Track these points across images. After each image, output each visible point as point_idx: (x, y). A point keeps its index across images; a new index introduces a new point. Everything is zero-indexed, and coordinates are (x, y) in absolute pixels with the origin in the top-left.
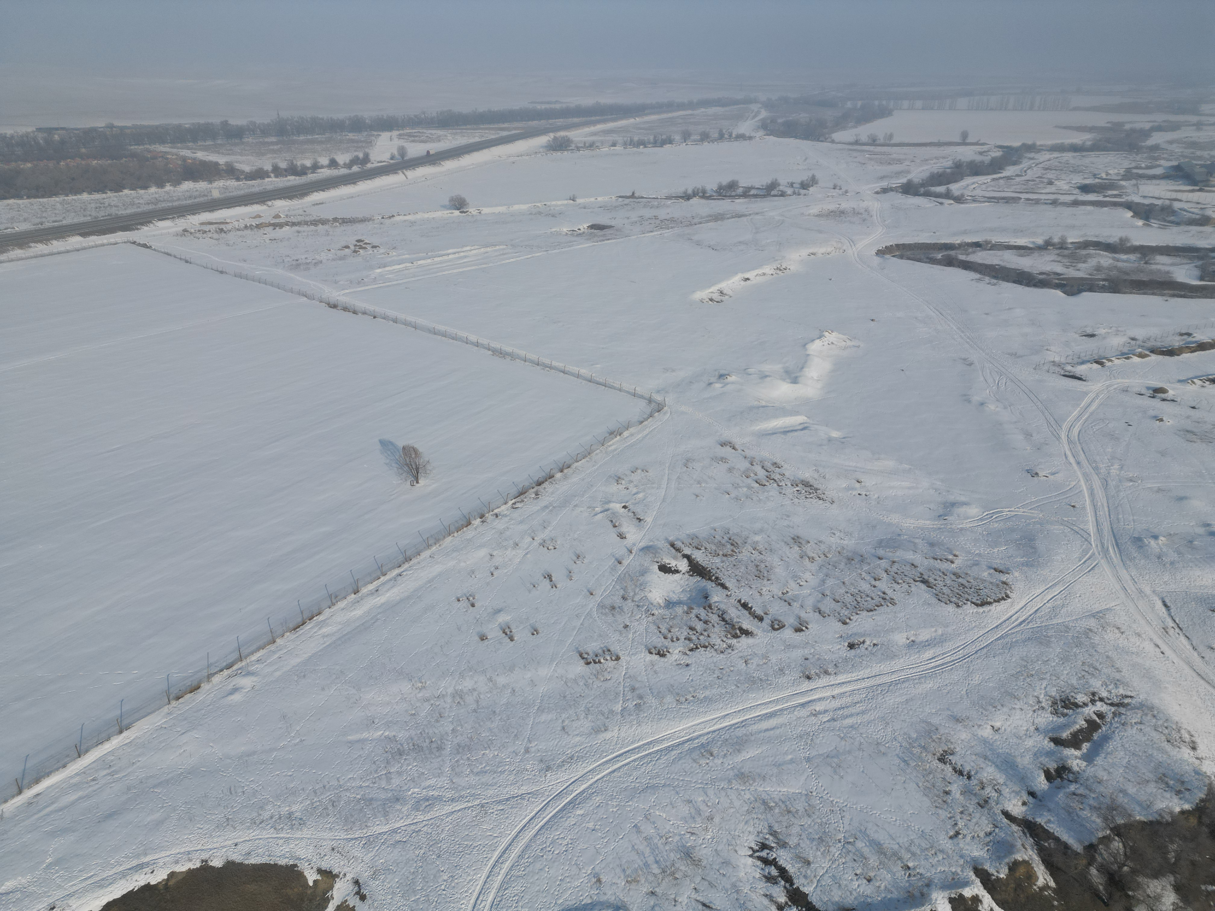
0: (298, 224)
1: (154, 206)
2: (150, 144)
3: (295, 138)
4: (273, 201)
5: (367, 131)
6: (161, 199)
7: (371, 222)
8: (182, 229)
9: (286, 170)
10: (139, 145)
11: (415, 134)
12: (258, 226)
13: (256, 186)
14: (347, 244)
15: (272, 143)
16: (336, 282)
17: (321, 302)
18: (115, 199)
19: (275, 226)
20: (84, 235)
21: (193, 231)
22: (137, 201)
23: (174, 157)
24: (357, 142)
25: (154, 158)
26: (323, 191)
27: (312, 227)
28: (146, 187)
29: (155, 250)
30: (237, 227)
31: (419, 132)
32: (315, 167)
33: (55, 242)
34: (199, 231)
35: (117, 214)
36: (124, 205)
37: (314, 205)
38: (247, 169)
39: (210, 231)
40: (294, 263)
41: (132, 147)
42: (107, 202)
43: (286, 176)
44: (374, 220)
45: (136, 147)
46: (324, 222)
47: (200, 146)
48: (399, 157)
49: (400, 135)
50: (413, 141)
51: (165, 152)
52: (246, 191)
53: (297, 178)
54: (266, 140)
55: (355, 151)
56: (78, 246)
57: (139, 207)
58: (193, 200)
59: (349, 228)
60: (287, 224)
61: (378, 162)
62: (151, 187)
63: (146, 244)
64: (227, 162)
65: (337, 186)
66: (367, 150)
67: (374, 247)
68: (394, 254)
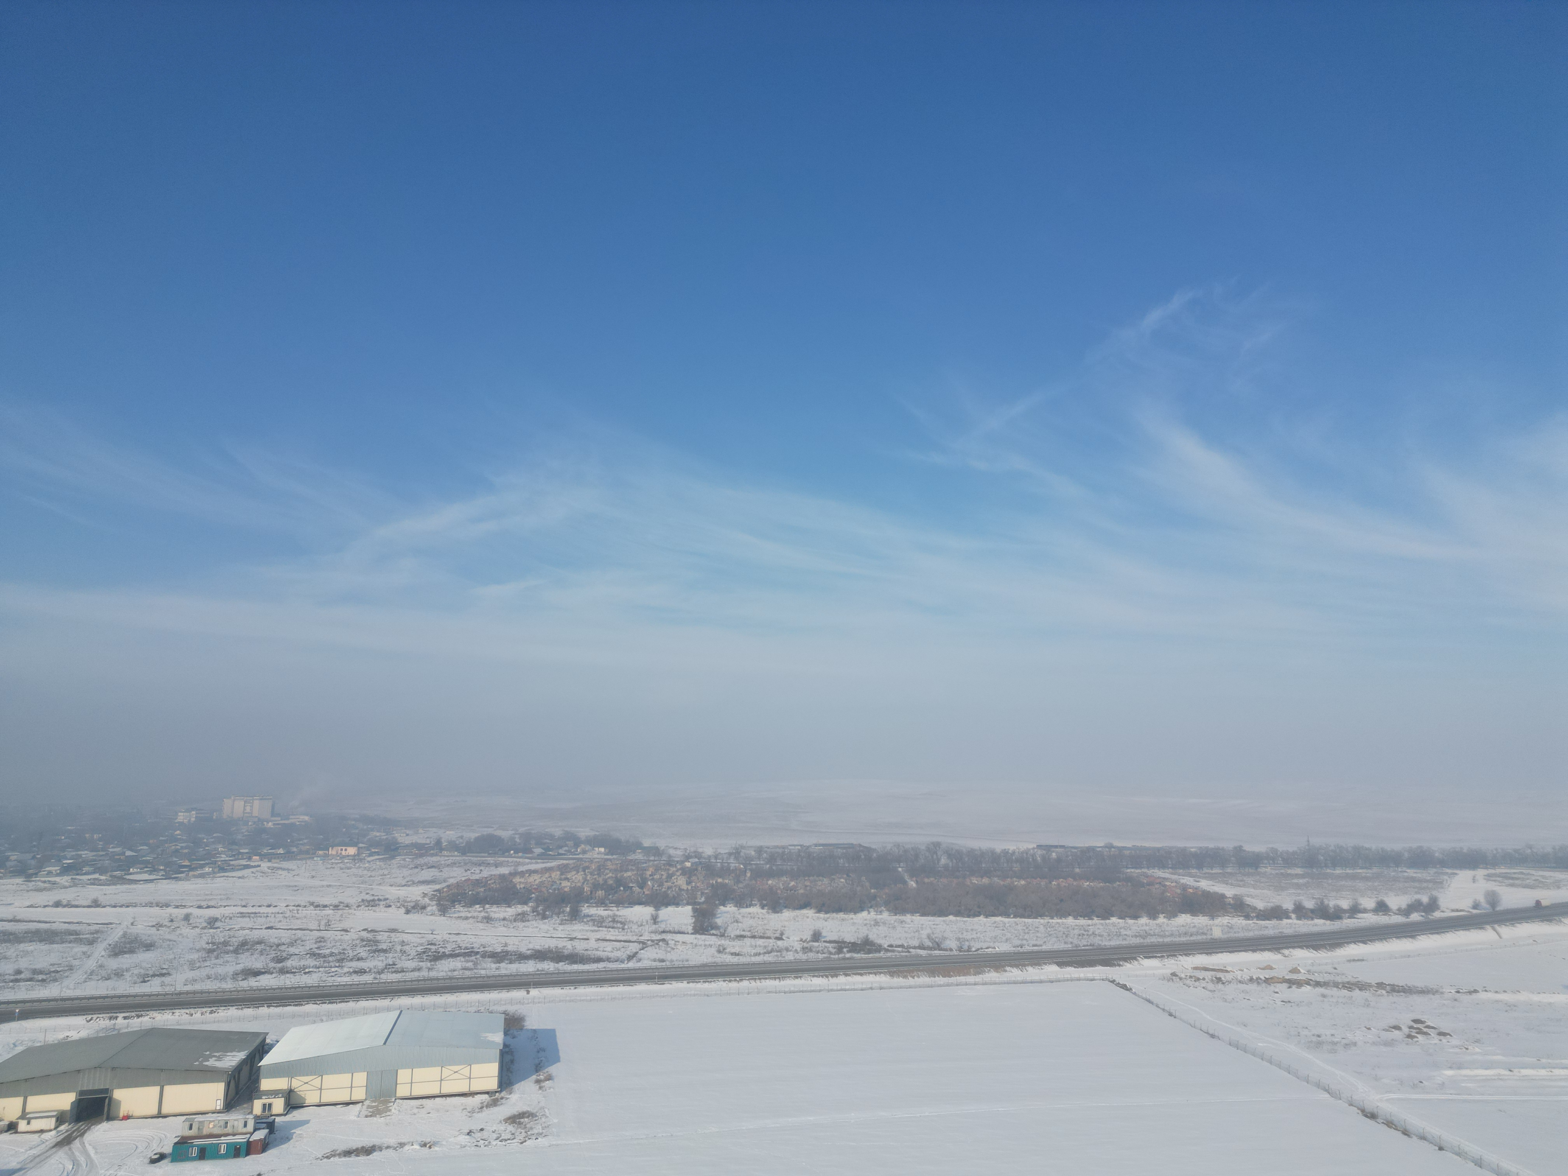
0: (1325, 984)
1: (1142, 940)
2: (1148, 868)
3: (1328, 871)
4: (1291, 950)
5: (1435, 867)
6: (1152, 932)
7: (1437, 996)
8: (1170, 971)
9: (1312, 911)
10: (1136, 868)
11: (1516, 876)
12: (1268, 981)
13: (1271, 927)
14: (1397, 1024)
15: (1297, 876)
16: (1376, 1079)
17: (1351, 1105)
18: (1101, 927)
19: (1290, 983)
20: (1061, 964)
21: (1183, 976)
22: (1123, 932)
23: (1174, 884)
24: (1420, 881)
25: (1151, 884)
26: (1364, 942)
27: (1345, 992)
28: (1136, 917)
29: (1135, 994)
30: (1239, 978)
31: (1522, 873)
32: (1355, 910)
33: (1030, 969)
34: (1191, 977)
35: (1100, 945)
36: (1109, 935)
37: (1349, 961)
38: (1260, 905)
39: (1204, 979)
40: (1315, 1039)
41: (1129, 870)
42: (1091, 929)
43: (1312, 919)
44: (1442, 993)
45: (1132, 870)
46: (1362, 986)
47: (1205, 874)
48: (1488, 906)
49: (1489, 875)
50: (1512, 885)
51: (1164, 878)
52: (1257, 933)
53: (1328, 922)
54: (1289, 871)
55: (1416, 893)
56: (1052, 977)
57: (1125, 939)
58: (1188, 938)
59: (1401, 1000)
60: (1308, 982)
61: (1453, 911)
62: (1141, 917)
63: (1125, 985)
64: (1237, 895)
65: (1385, 939)
66: (1435, 893)
67: (1442, 1034)
68: (1477, 1050)
